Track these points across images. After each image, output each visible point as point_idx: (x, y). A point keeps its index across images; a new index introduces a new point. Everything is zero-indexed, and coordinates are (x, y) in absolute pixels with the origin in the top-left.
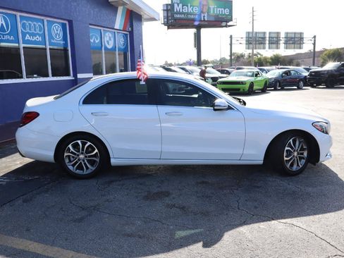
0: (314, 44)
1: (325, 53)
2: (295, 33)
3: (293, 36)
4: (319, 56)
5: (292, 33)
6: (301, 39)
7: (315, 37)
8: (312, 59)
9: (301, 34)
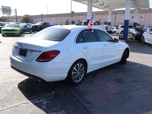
0: (16, 13)
1: (22, 17)
2: (7, 7)
3: (6, 8)
4: (19, 19)
5: (5, 7)
6: (10, 10)
7: (16, 10)
8: (16, 20)
9: (9, 7)
